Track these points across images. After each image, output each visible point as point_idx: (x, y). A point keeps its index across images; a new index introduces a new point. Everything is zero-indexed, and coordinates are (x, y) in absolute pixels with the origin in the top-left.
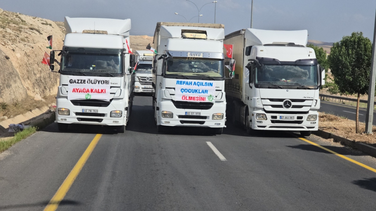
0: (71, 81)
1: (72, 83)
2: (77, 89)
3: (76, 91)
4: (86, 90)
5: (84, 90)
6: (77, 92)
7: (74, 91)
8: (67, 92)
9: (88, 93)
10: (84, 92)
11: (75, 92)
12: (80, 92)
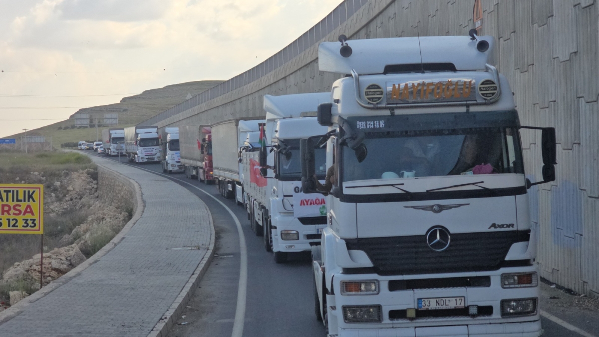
0: (297, 189)
1: (298, 192)
2: (307, 200)
3: (305, 203)
4: (320, 201)
5: (317, 201)
6: (307, 204)
7: (302, 203)
8: (292, 206)
9: (323, 204)
10: (318, 204)
11: (304, 205)
12: (311, 204)
